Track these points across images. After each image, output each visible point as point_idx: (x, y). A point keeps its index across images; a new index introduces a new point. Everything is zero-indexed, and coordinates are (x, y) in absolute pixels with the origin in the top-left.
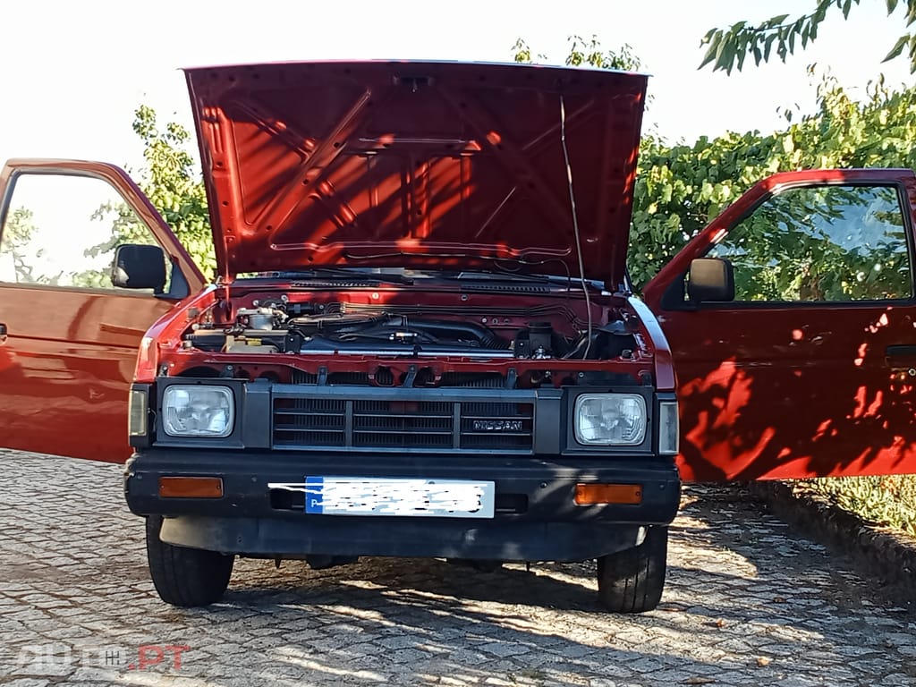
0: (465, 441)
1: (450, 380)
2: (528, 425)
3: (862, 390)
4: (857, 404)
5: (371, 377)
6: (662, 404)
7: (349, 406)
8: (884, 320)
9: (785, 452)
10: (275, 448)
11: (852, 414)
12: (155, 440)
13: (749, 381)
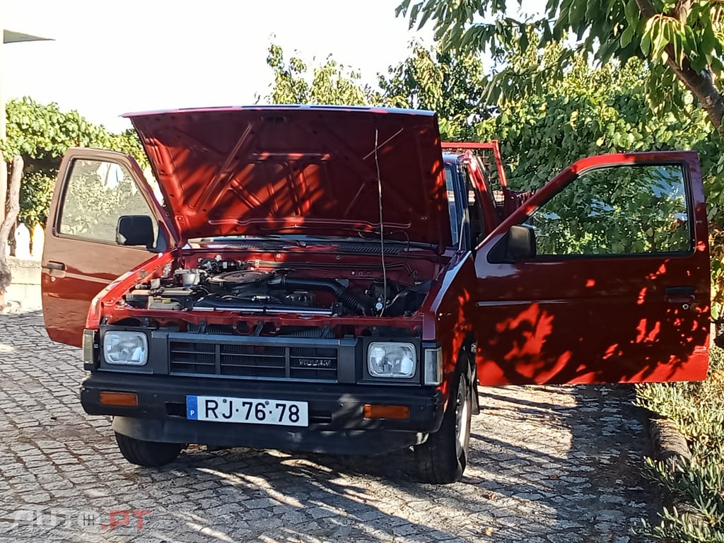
0: (293, 374)
1: (285, 332)
2: (334, 363)
3: (643, 322)
4: (639, 333)
5: (235, 328)
6: (426, 350)
7: (218, 348)
8: (662, 269)
9: (582, 368)
10: (171, 374)
11: (635, 340)
12: (99, 367)
13: (551, 318)
